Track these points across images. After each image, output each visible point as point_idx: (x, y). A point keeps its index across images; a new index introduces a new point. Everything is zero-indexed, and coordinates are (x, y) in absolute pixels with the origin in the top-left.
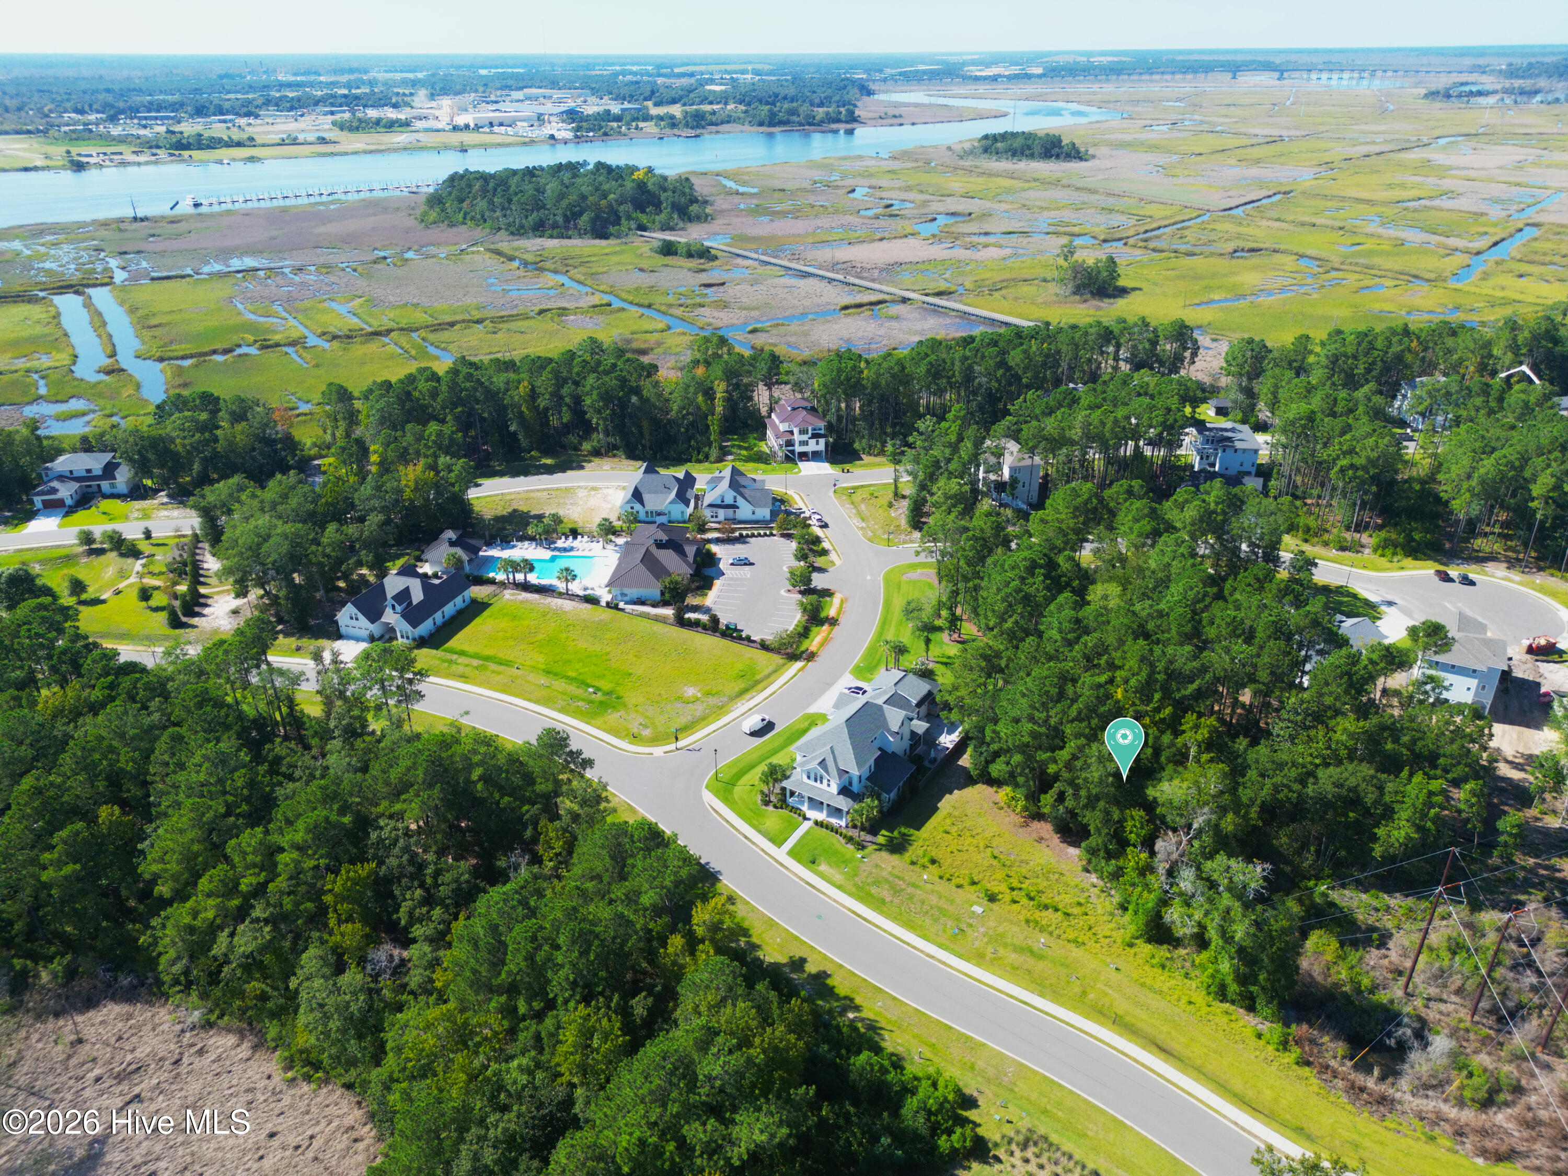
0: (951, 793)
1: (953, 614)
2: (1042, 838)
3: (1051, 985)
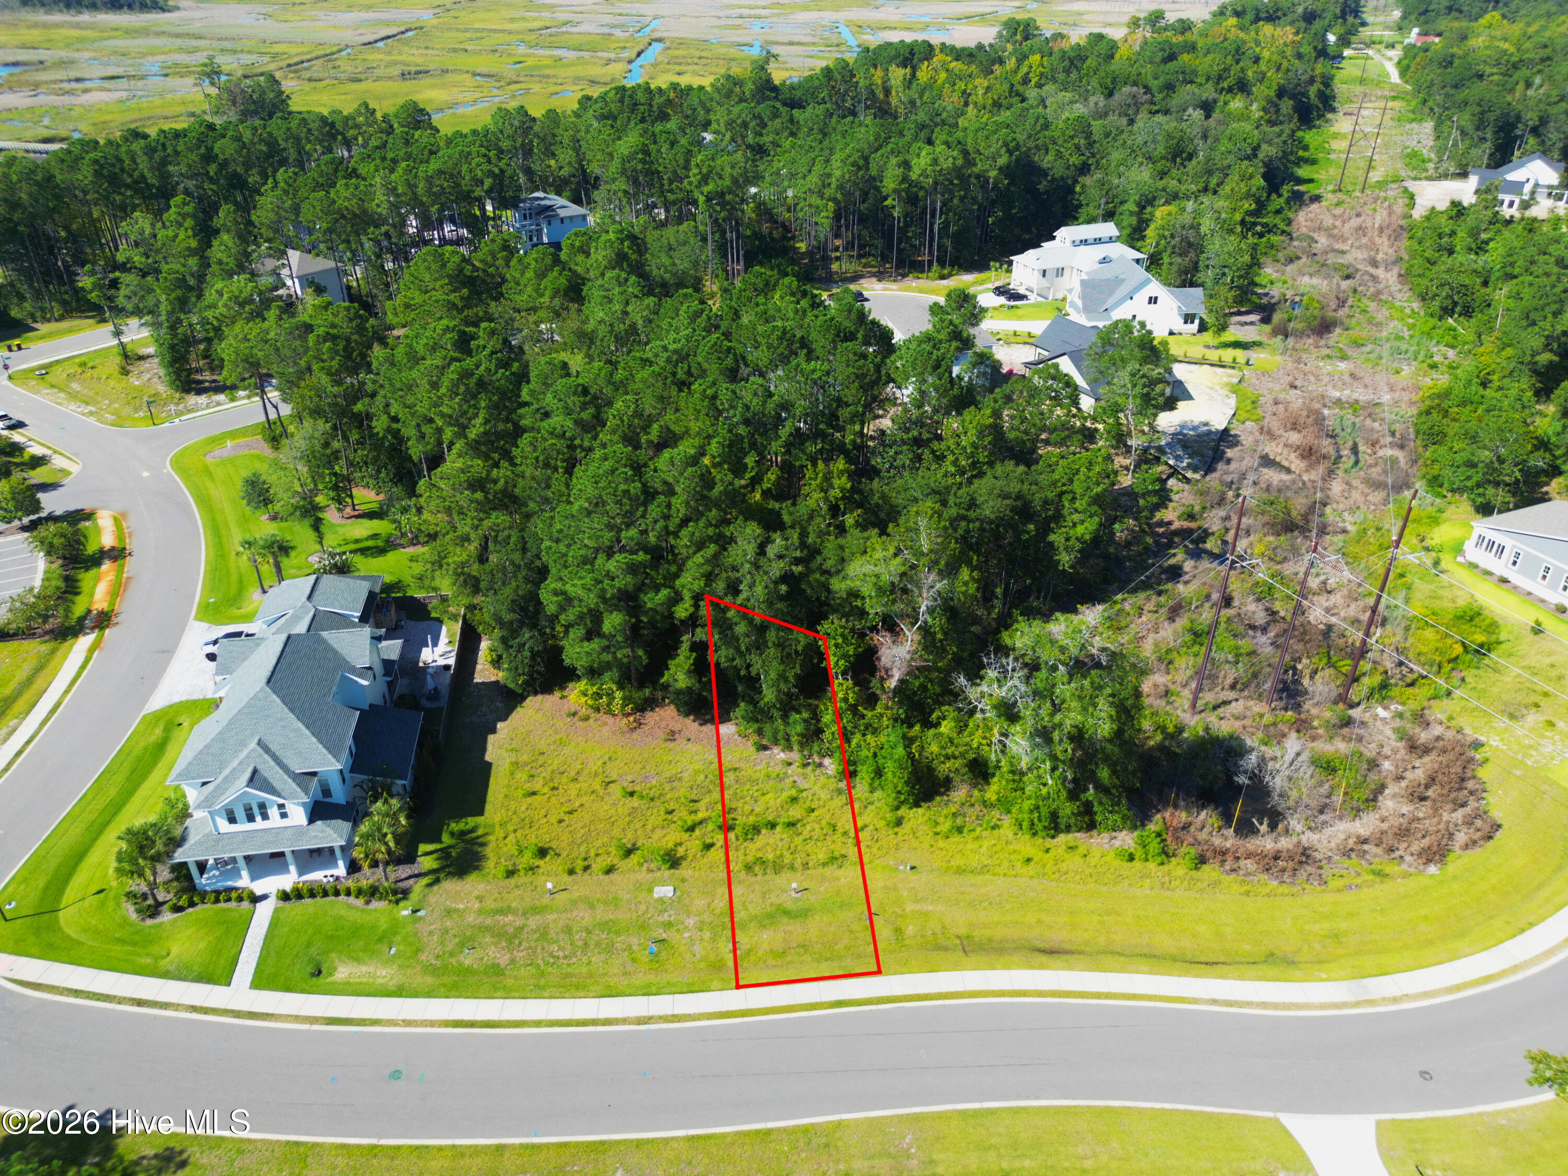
0: (494, 731)
1: (336, 474)
2: (673, 733)
3: (848, 948)
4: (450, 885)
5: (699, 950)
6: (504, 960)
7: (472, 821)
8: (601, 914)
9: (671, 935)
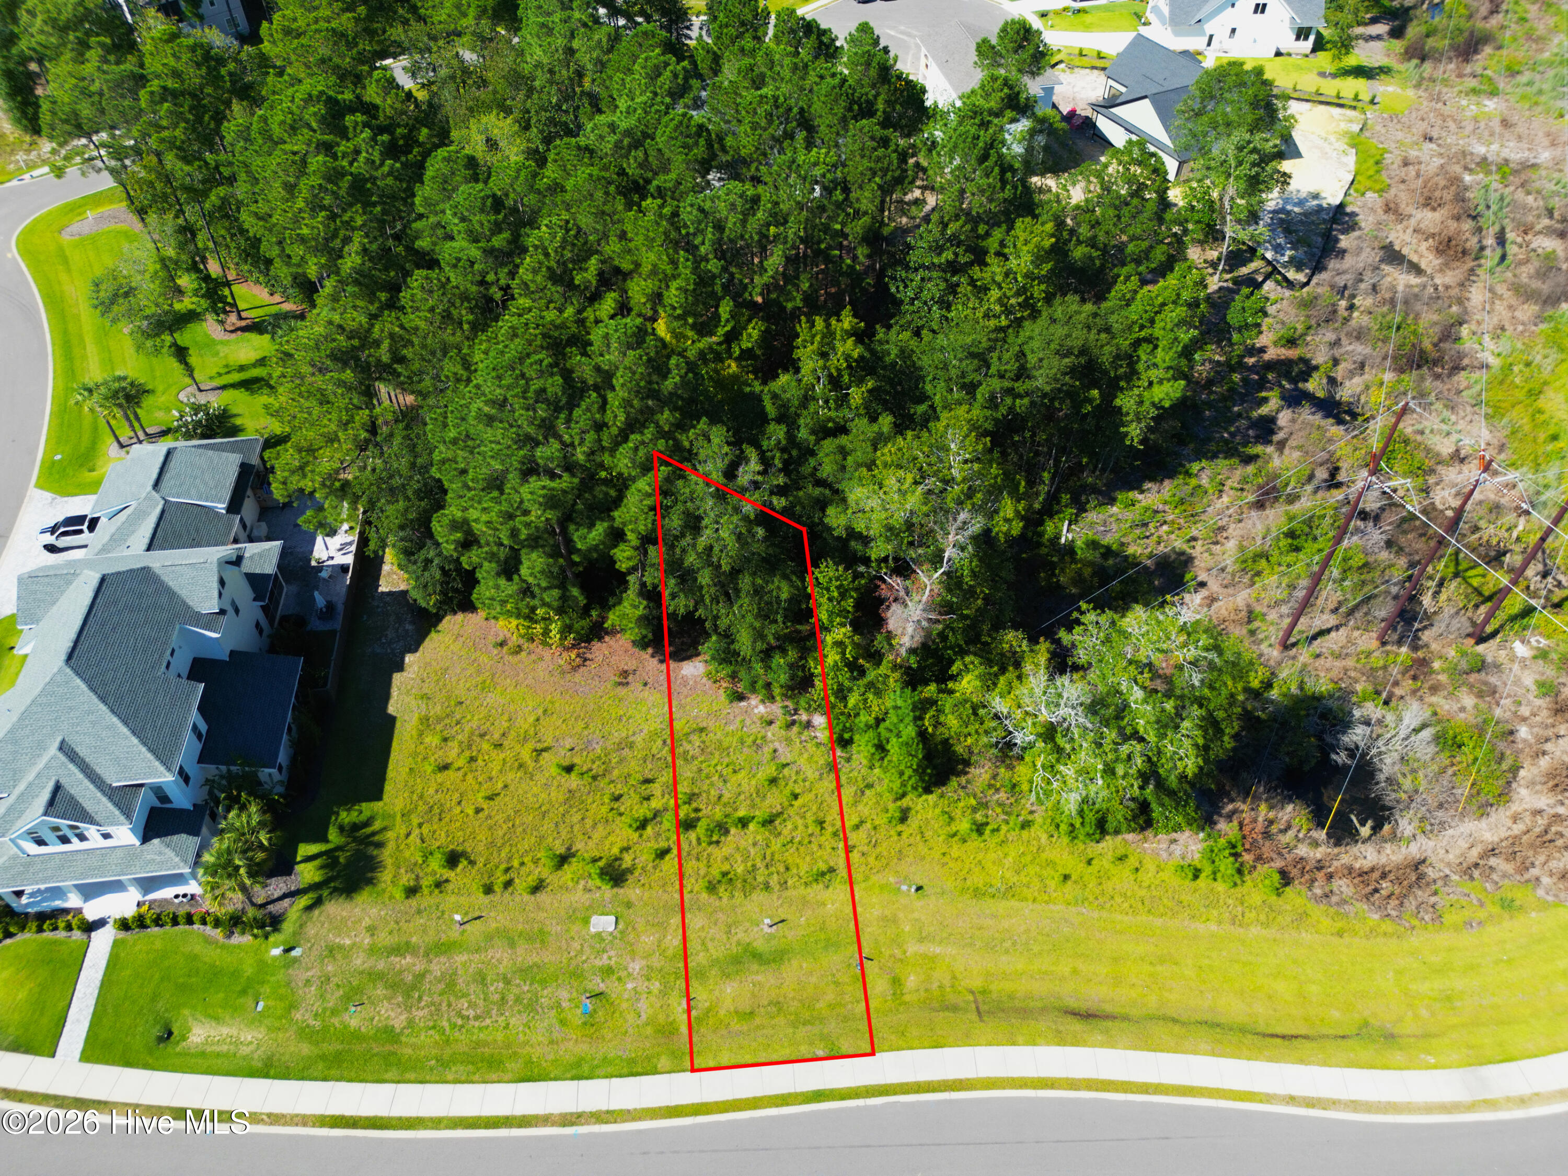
0: (400, 667)
1: (207, 278)
2: (625, 674)
3: (831, 1006)
4: (335, 908)
5: (646, 1007)
6: (399, 1021)
7: (368, 808)
8: (525, 955)
9: (610, 986)
